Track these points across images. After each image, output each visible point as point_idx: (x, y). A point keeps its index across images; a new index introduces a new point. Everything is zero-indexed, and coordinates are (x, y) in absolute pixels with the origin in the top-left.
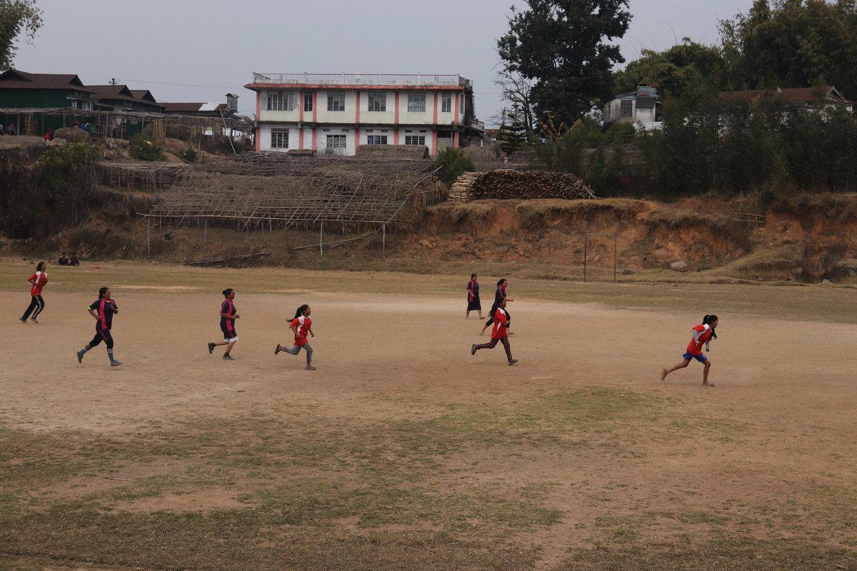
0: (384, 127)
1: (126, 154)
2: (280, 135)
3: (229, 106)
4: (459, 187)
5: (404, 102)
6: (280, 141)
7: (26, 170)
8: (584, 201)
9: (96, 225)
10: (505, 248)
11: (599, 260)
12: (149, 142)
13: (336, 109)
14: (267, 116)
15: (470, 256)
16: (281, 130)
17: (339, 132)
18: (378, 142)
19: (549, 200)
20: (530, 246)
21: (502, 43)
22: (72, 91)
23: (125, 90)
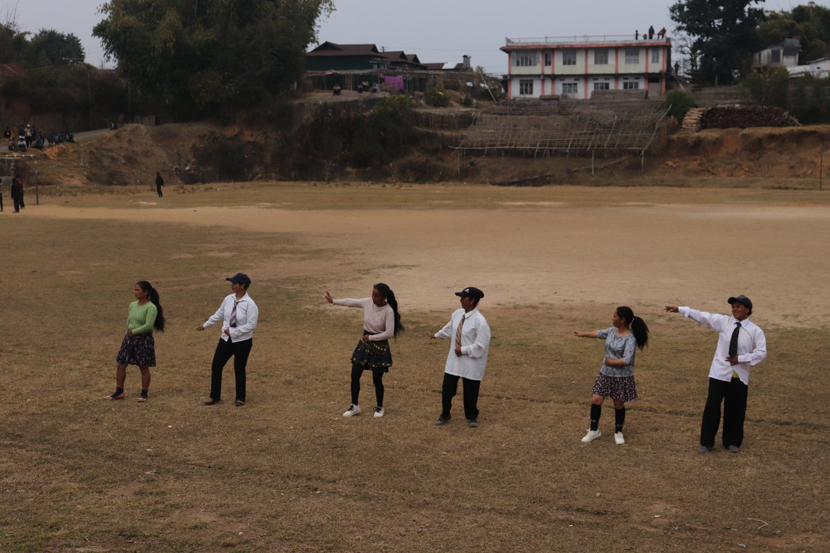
0: (607, 76)
1: (422, 102)
2: (526, 85)
3: (465, 65)
4: (690, 120)
5: (622, 56)
6: (526, 89)
7: (364, 117)
8: (795, 128)
9: (417, 157)
10: (734, 166)
11: (811, 174)
12: (441, 93)
13: (569, 63)
14: (517, 70)
15: (706, 173)
16: (527, 81)
17: (571, 81)
18: (602, 88)
19: (764, 128)
20: (751, 164)
21: (673, 10)
22: (374, 56)
23: (402, 55)
